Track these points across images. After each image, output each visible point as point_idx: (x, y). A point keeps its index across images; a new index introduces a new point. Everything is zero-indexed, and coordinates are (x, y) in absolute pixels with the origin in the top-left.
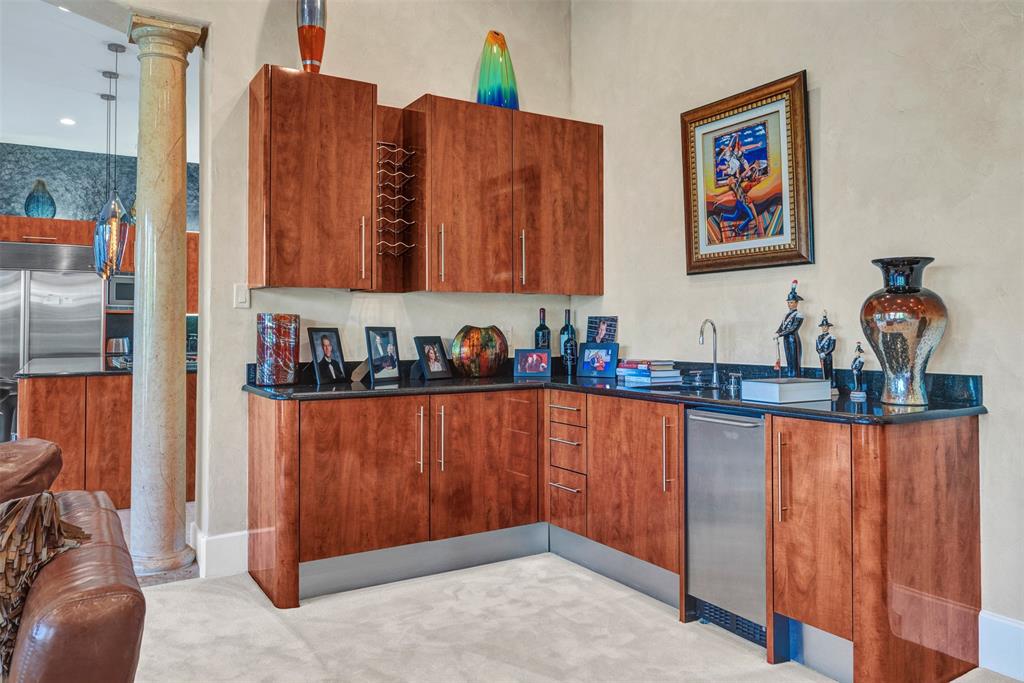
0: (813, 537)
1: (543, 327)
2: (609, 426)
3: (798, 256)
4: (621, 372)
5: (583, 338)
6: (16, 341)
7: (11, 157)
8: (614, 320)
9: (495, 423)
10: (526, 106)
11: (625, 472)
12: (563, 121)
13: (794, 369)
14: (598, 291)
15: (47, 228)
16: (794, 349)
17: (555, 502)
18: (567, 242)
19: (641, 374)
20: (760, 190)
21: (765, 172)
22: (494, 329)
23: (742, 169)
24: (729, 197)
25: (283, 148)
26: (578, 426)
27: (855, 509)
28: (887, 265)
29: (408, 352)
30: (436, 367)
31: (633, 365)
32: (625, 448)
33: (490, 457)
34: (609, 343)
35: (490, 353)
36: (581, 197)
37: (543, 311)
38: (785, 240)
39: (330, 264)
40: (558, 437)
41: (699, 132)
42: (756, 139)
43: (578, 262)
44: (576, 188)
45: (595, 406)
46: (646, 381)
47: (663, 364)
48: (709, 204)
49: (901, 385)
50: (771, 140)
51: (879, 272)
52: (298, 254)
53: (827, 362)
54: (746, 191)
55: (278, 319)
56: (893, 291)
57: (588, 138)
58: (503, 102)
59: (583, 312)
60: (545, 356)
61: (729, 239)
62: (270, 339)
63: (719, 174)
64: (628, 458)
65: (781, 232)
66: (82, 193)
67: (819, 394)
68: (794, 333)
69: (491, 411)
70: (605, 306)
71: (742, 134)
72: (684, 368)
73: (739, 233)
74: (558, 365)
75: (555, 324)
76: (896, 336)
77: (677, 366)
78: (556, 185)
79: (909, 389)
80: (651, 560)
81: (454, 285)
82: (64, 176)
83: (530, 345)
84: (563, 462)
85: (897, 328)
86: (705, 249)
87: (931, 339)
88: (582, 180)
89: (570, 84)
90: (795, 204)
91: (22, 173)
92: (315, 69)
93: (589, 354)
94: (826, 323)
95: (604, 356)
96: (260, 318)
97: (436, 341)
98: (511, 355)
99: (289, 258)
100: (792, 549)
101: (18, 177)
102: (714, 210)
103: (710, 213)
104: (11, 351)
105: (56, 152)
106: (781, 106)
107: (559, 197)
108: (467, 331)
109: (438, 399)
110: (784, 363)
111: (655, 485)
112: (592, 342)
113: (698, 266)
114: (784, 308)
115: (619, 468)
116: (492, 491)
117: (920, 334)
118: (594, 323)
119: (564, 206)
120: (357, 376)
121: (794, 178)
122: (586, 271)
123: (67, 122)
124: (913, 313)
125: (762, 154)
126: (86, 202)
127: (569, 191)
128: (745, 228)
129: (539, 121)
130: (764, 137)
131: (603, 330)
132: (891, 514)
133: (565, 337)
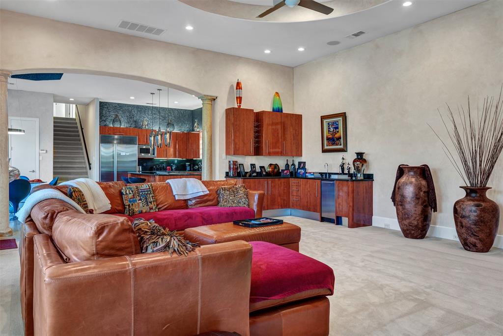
0: (342, 201)
1: (287, 164)
2: (305, 185)
3: (344, 150)
4: (307, 174)
5: (297, 167)
6: (113, 167)
7: (106, 106)
8: (305, 162)
9: (280, 185)
10: (284, 111)
11: (309, 194)
12: (293, 114)
13: (343, 173)
14: (301, 155)
15: (121, 130)
16: (343, 169)
17: (293, 203)
18: (294, 144)
19: (312, 175)
20: (337, 135)
21: (338, 132)
22: (276, 164)
23: (333, 131)
24: (331, 136)
25: (236, 125)
26: (298, 186)
27: (348, 195)
28: (357, 154)
29: (258, 170)
30: (264, 173)
31: (310, 173)
32: (309, 189)
33: (279, 193)
34: (304, 168)
35: (276, 170)
36: (297, 133)
37: (287, 160)
38: (342, 147)
39: (245, 150)
40: (294, 189)
41: (325, 121)
42: (337, 125)
43: (296, 148)
44: (296, 131)
45: (302, 181)
46: (313, 176)
47: (317, 173)
48: (327, 137)
49: (359, 175)
50: (339, 125)
51: (356, 154)
52: (239, 148)
53: (349, 171)
54: (334, 135)
55: (233, 162)
56: (358, 158)
57: (299, 118)
58: (279, 110)
59: (297, 160)
60: (288, 171)
61: (331, 145)
62: (232, 166)
63: (329, 131)
64: (309, 191)
65: (341, 145)
66: (126, 118)
67: (346, 177)
68: (343, 166)
69: (279, 183)
70: (303, 159)
71: (334, 123)
72: (321, 174)
73: (333, 144)
74: (291, 173)
75: (290, 163)
76: (358, 167)
77: (320, 173)
78: (291, 130)
79: (360, 176)
80: (314, 211)
81: (270, 154)
82: (121, 112)
83: (284, 168)
84: (295, 194)
85: (358, 165)
86: (326, 147)
87: (364, 167)
88: (297, 128)
89: (293, 102)
90: (343, 139)
91: (109, 112)
92: (240, 106)
93: (299, 171)
94: (349, 164)
95: (303, 171)
96: (229, 162)
97: (263, 167)
98: (280, 171)
99: (237, 149)
100: (339, 204)
101: (108, 113)
102: (328, 139)
103: (327, 139)
104: (112, 170)
105: (119, 104)
106: (341, 119)
107: (292, 133)
108: (271, 165)
109: (269, 179)
110: (341, 172)
111: (315, 196)
112: (299, 168)
113: (324, 151)
114: (341, 161)
115: (307, 194)
116: (279, 200)
117: (362, 166)
118: (300, 163)
119: (293, 135)
120: (248, 175)
121: (343, 134)
122: (298, 151)
123: (132, 98)
124: (360, 162)
125: (337, 128)
126: (128, 120)
127: (294, 131)
128: (334, 143)
129: (287, 115)
130: (338, 125)
131: (302, 165)
132: (354, 196)
133: (293, 167)
